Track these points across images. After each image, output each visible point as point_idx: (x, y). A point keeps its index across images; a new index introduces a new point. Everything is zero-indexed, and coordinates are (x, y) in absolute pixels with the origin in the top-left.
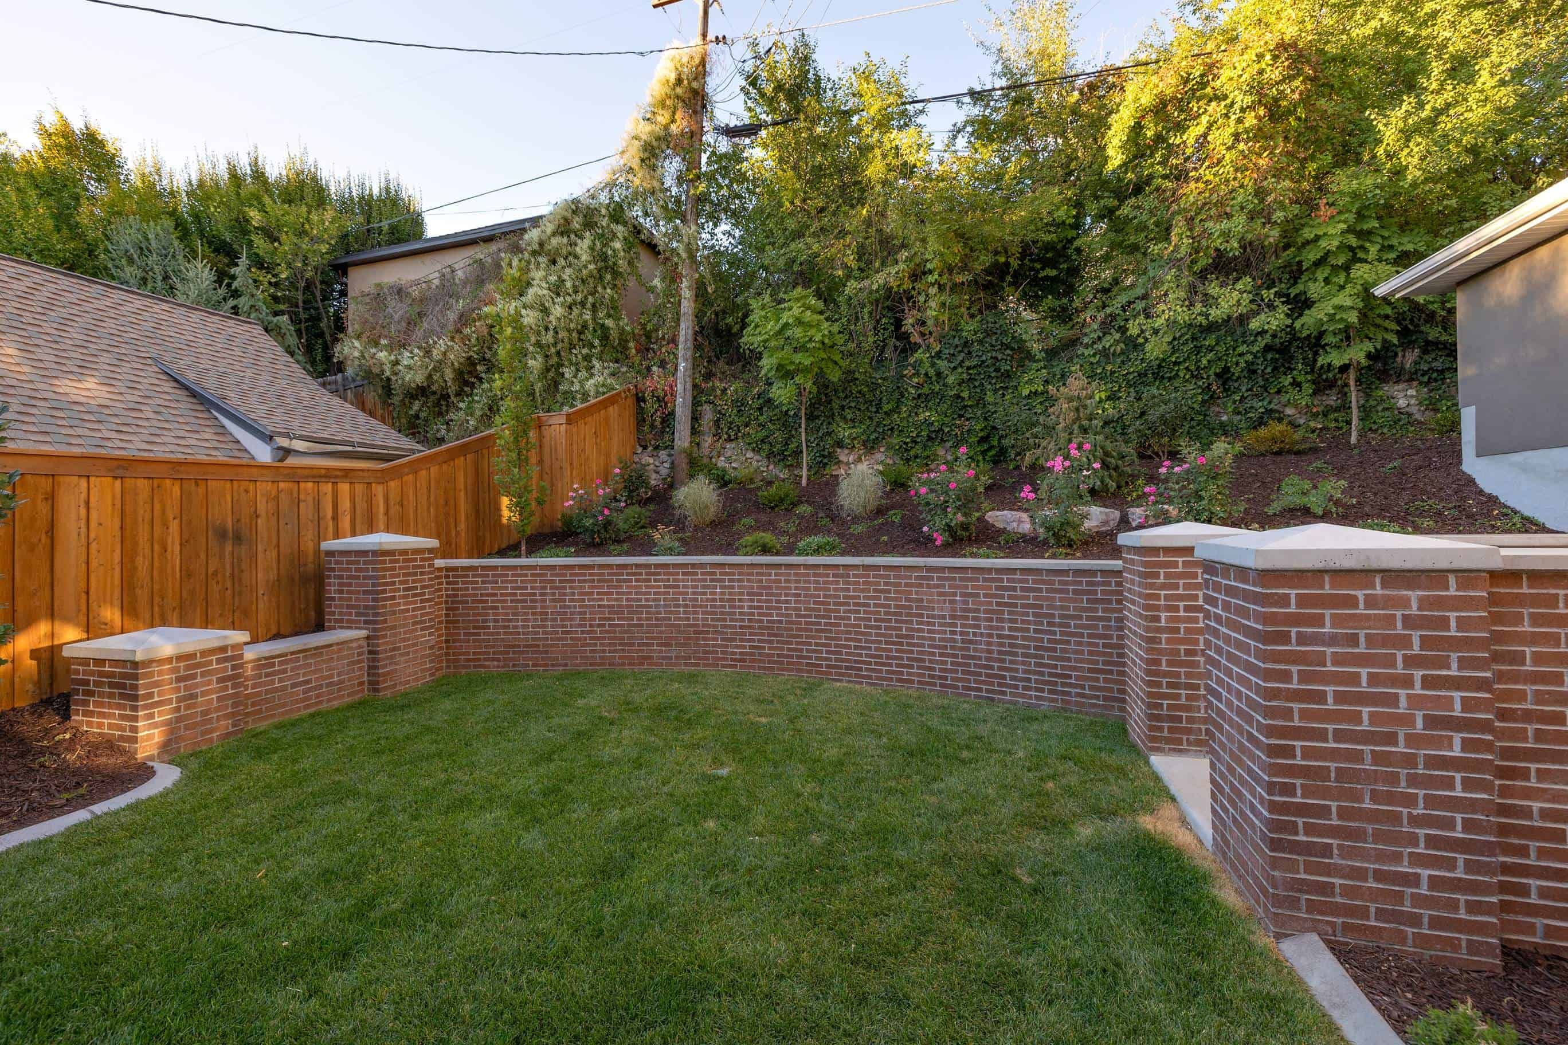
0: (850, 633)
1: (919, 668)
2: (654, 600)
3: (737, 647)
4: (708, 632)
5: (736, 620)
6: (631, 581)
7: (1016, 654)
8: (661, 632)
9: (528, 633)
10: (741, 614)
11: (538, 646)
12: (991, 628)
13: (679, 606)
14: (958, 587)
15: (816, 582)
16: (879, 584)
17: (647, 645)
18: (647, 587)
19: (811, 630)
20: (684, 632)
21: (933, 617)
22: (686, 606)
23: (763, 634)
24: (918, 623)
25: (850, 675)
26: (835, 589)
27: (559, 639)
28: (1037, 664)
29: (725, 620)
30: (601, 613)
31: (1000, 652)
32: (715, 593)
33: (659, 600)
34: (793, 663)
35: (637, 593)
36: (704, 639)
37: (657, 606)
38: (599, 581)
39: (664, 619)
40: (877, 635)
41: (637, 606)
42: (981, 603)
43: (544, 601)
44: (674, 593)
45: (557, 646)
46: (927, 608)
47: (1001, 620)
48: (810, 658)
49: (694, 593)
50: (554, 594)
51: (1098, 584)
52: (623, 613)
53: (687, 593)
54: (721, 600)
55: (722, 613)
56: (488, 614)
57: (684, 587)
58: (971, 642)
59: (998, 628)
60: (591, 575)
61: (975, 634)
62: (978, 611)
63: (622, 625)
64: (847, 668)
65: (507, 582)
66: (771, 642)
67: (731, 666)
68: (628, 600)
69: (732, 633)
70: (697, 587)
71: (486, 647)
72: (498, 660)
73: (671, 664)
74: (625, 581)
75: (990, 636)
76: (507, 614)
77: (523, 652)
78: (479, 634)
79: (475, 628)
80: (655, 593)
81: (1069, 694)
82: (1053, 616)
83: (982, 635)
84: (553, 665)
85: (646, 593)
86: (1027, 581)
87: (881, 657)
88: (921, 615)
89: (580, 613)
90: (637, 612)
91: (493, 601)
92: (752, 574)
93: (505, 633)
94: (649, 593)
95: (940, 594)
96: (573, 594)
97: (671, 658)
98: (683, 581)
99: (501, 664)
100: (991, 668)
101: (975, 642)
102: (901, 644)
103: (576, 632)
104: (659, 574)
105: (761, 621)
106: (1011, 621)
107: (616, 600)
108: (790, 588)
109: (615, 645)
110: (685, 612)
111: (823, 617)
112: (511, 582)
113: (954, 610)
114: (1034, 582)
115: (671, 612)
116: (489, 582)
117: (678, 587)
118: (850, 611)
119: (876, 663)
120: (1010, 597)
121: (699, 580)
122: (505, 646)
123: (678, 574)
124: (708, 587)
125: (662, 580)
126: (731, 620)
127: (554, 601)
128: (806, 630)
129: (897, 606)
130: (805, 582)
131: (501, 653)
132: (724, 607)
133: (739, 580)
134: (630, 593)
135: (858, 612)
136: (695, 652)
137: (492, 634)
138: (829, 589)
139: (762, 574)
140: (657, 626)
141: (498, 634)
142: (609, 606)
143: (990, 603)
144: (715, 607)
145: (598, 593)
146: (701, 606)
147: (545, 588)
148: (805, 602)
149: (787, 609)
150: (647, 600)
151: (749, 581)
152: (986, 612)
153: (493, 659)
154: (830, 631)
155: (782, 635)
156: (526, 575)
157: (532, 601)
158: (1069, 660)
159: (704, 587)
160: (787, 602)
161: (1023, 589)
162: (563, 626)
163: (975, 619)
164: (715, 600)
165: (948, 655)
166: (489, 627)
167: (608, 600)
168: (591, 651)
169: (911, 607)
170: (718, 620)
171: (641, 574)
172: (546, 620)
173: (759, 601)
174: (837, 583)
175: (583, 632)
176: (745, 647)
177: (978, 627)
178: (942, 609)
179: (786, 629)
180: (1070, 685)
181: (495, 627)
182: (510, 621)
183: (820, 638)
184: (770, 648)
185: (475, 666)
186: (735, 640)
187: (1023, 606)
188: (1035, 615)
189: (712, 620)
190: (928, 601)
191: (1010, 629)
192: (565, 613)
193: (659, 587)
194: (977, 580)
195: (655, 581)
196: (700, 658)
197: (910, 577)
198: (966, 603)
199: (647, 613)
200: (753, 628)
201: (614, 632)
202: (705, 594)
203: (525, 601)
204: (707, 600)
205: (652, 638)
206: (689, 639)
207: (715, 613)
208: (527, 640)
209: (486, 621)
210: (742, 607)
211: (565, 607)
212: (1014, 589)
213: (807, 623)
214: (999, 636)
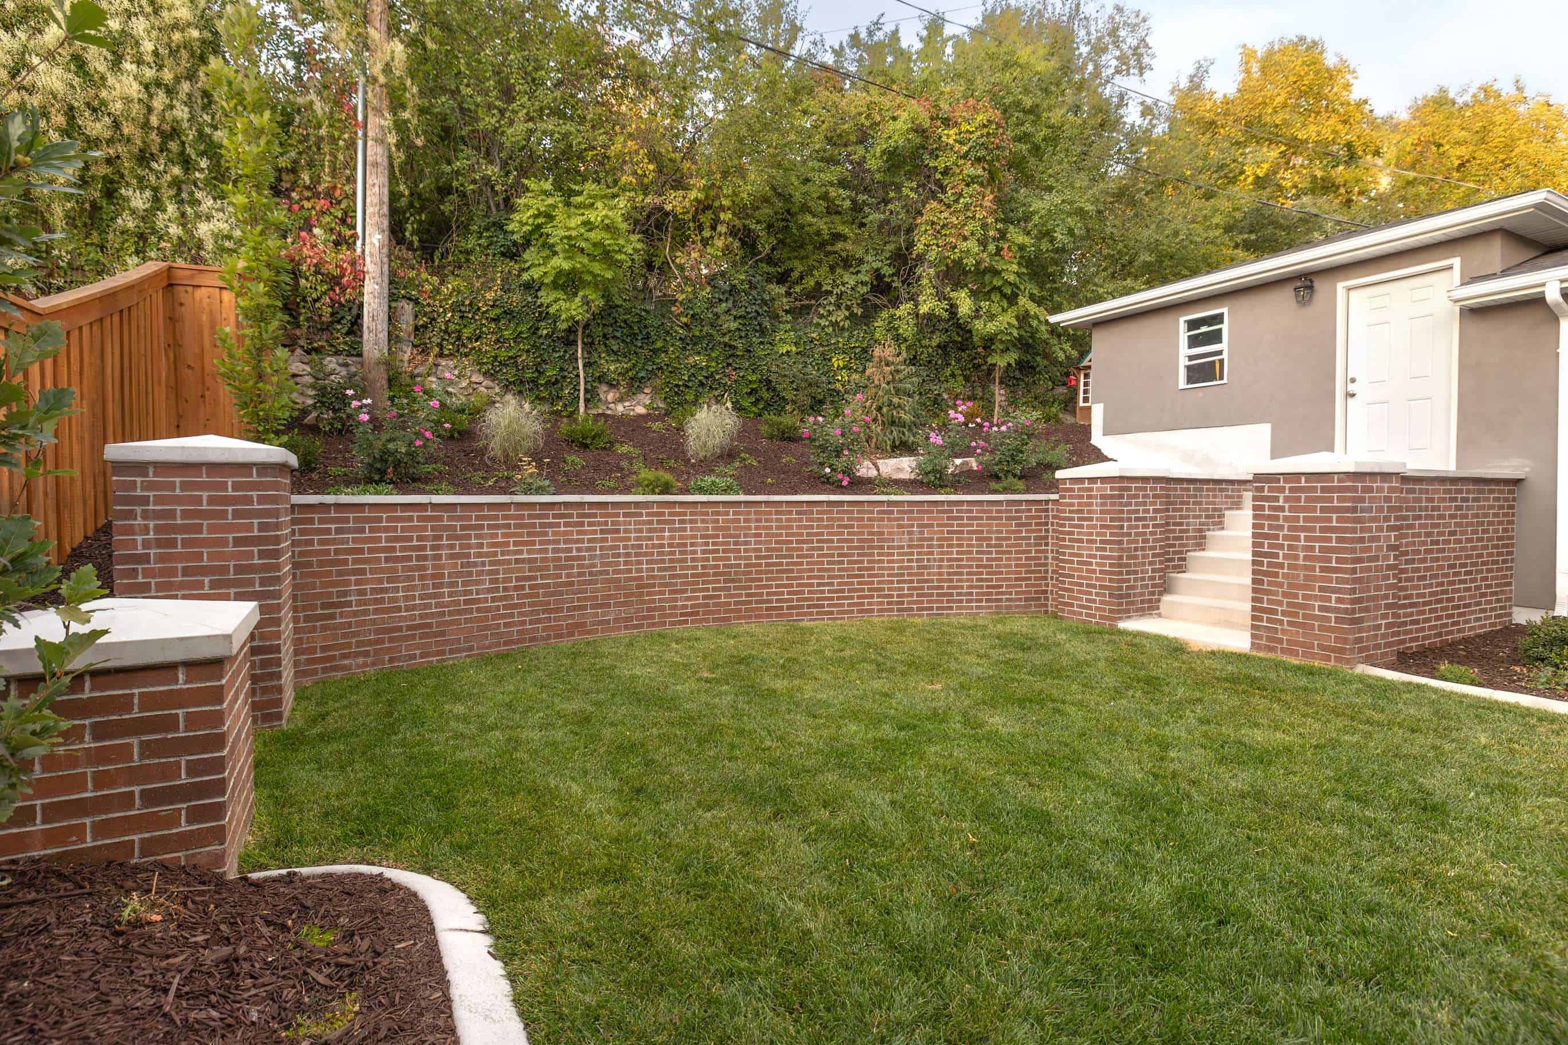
0: (812, 570)
1: (878, 597)
2: (589, 549)
3: (688, 599)
4: (654, 585)
5: (688, 568)
6: (558, 525)
7: (962, 574)
8: (596, 590)
9: (414, 608)
10: (693, 560)
11: (429, 626)
12: (942, 553)
13: (619, 555)
14: (915, 519)
15: (778, 520)
16: (842, 519)
17: (580, 608)
18: (579, 533)
19: (772, 572)
20: (624, 588)
21: (893, 548)
22: (628, 555)
23: (719, 581)
24: (879, 555)
25: (811, 614)
26: (798, 527)
27: (459, 612)
28: (978, 580)
29: (674, 568)
30: (520, 570)
31: (949, 574)
32: (662, 538)
33: (594, 549)
34: (752, 610)
35: (566, 542)
36: (649, 594)
37: (591, 557)
38: (516, 526)
39: (601, 573)
40: (839, 570)
41: (568, 559)
42: (935, 533)
43: (438, 557)
44: (613, 540)
45: (457, 622)
46: (888, 541)
47: (950, 546)
48: (771, 601)
49: (637, 539)
50: (452, 547)
51: (1023, 511)
52: (547, 568)
53: (629, 539)
54: (670, 545)
55: (671, 561)
56: (347, 583)
57: (626, 531)
58: (925, 567)
59: (948, 553)
60: (505, 517)
61: (929, 560)
62: (932, 539)
63: (548, 585)
64: (809, 607)
65: (379, 530)
66: (728, 589)
67: (680, 623)
68: (555, 551)
69: (683, 584)
70: (641, 531)
71: (345, 636)
72: (366, 654)
73: (609, 630)
74: (551, 525)
75: (942, 560)
76: (380, 581)
77: (406, 638)
78: (332, 616)
79: (324, 606)
80: (590, 541)
81: (1001, 600)
82: (990, 539)
83: (935, 560)
84: (451, 651)
85: (577, 541)
86: (971, 511)
87: (843, 591)
88: (882, 548)
89: (490, 572)
90: (566, 567)
91: (356, 561)
92: (707, 514)
93: (376, 611)
94: (582, 541)
95: (900, 526)
96: (481, 546)
97: (608, 622)
98: (625, 523)
99: (369, 660)
100: (942, 588)
101: (930, 567)
102: (863, 576)
103: (486, 600)
104: (595, 516)
105: (717, 567)
106: (959, 545)
107: (540, 551)
108: (750, 528)
109: (537, 612)
110: (626, 563)
111: (785, 557)
112: (387, 529)
113: (911, 540)
114: (978, 511)
115: (609, 564)
116: (349, 531)
117: (618, 531)
118: (813, 549)
119: (838, 598)
120: (958, 525)
121: (644, 523)
122: (377, 632)
123: (618, 515)
124: (655, 530)
125: (599, 524)
126: (682, 568)
127: (452, 556)
128: (767, 572)
129: (859, 540)
130: (766, 521)
131: (370, 643)
132: (673, 553)
133: (691, 521)
134: (558, 542)
135: (821, 549)
136: (638, 611)
137: (355, 614)
138: (791, 527)
139: (718, 513)
140: (590, 582)
141: (365, 612)
142: (530, 560)
143: (942, 532)
144: (662, 553)
145: (516, 544)
146: (646, 554)
147: (440, 538)
148: (766, 542)
149: (746, 551)
150: (579, 550)
151: (703, 521)
152: (938, 539)
153: (357, 655)
154: (792, 571)
155: (740, 581)
156: (410, 519)
157: (419, 558)
158: (1001, 573)
159: (650, 531)
160: (746, 543)
161: (969, 518)
162: (466, 593)
163: (929, 546)
164: (662, 546)
165: (904, 582)
166: (349, 604)
167: (529, 552)
168: (506, 625)
169: (872, 540)
170: (665, 569)
171: (571, 516)
172: (441, 585)
173: (714, 544)
174: (801, 520)
175: (494, 600)
176: (697, 598)
177: (932, 553)
178: (901, 540)
179: (745, 573)
180: (1002, 593)
181: (359, 603)
182: (385, 590)
183: (782, 579)
184: (726, 597)
185: (325, 670)
186: (685, 591)
187: (968, 532)
188: (977, 539)
189: (660, 569)
190: (889, 533)
191: (958, 553)
192: (470, 574)
193: (595, 532)
194: (932, 512)
195: (590, 524)
196: (644, 618)
197: (872, 512)
198: (922, 533)
199: (580, 566)
200: (707, 575)
201: (537, 595)
202: (650, 539)
203: (409, 558)
204: (654, 546)
205: (586, 599)
206: (631, 595)
207: (663, 561)
208: (413, 618)
209: (345, 594)
210: (695, 552)
211: (469, 564)
212: (962, 519)
213: (767, 565)
214: (949, 560)
